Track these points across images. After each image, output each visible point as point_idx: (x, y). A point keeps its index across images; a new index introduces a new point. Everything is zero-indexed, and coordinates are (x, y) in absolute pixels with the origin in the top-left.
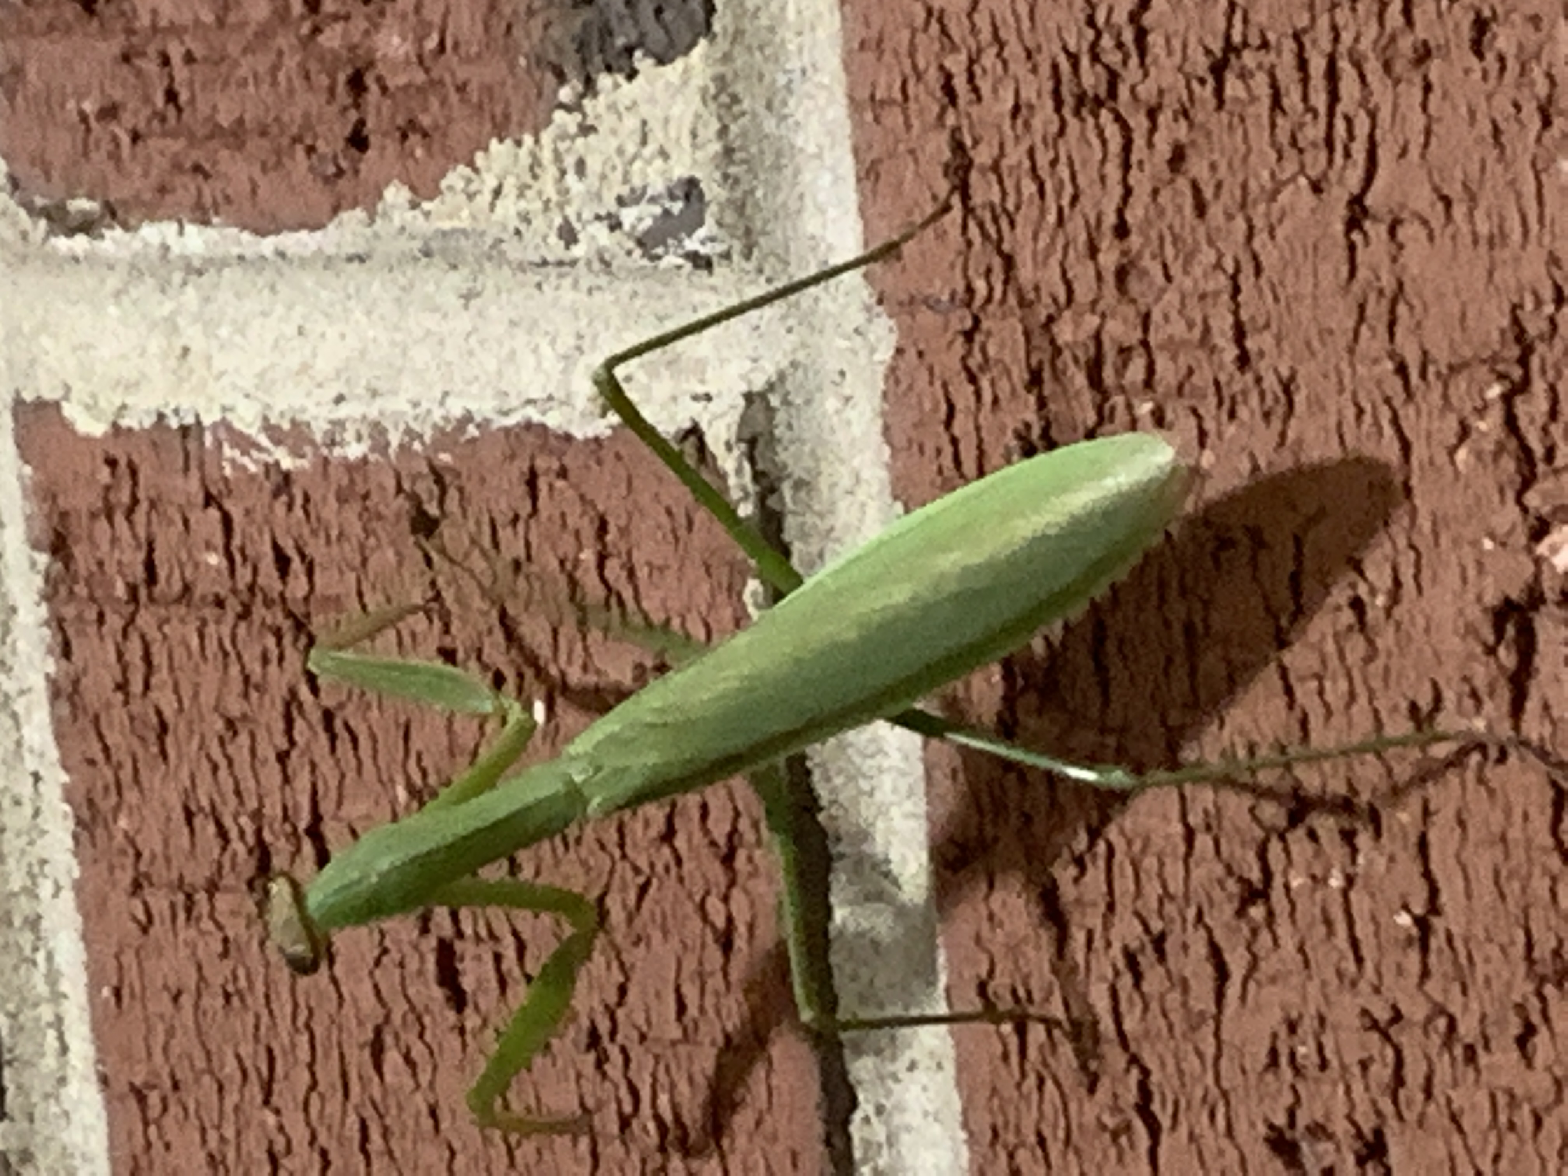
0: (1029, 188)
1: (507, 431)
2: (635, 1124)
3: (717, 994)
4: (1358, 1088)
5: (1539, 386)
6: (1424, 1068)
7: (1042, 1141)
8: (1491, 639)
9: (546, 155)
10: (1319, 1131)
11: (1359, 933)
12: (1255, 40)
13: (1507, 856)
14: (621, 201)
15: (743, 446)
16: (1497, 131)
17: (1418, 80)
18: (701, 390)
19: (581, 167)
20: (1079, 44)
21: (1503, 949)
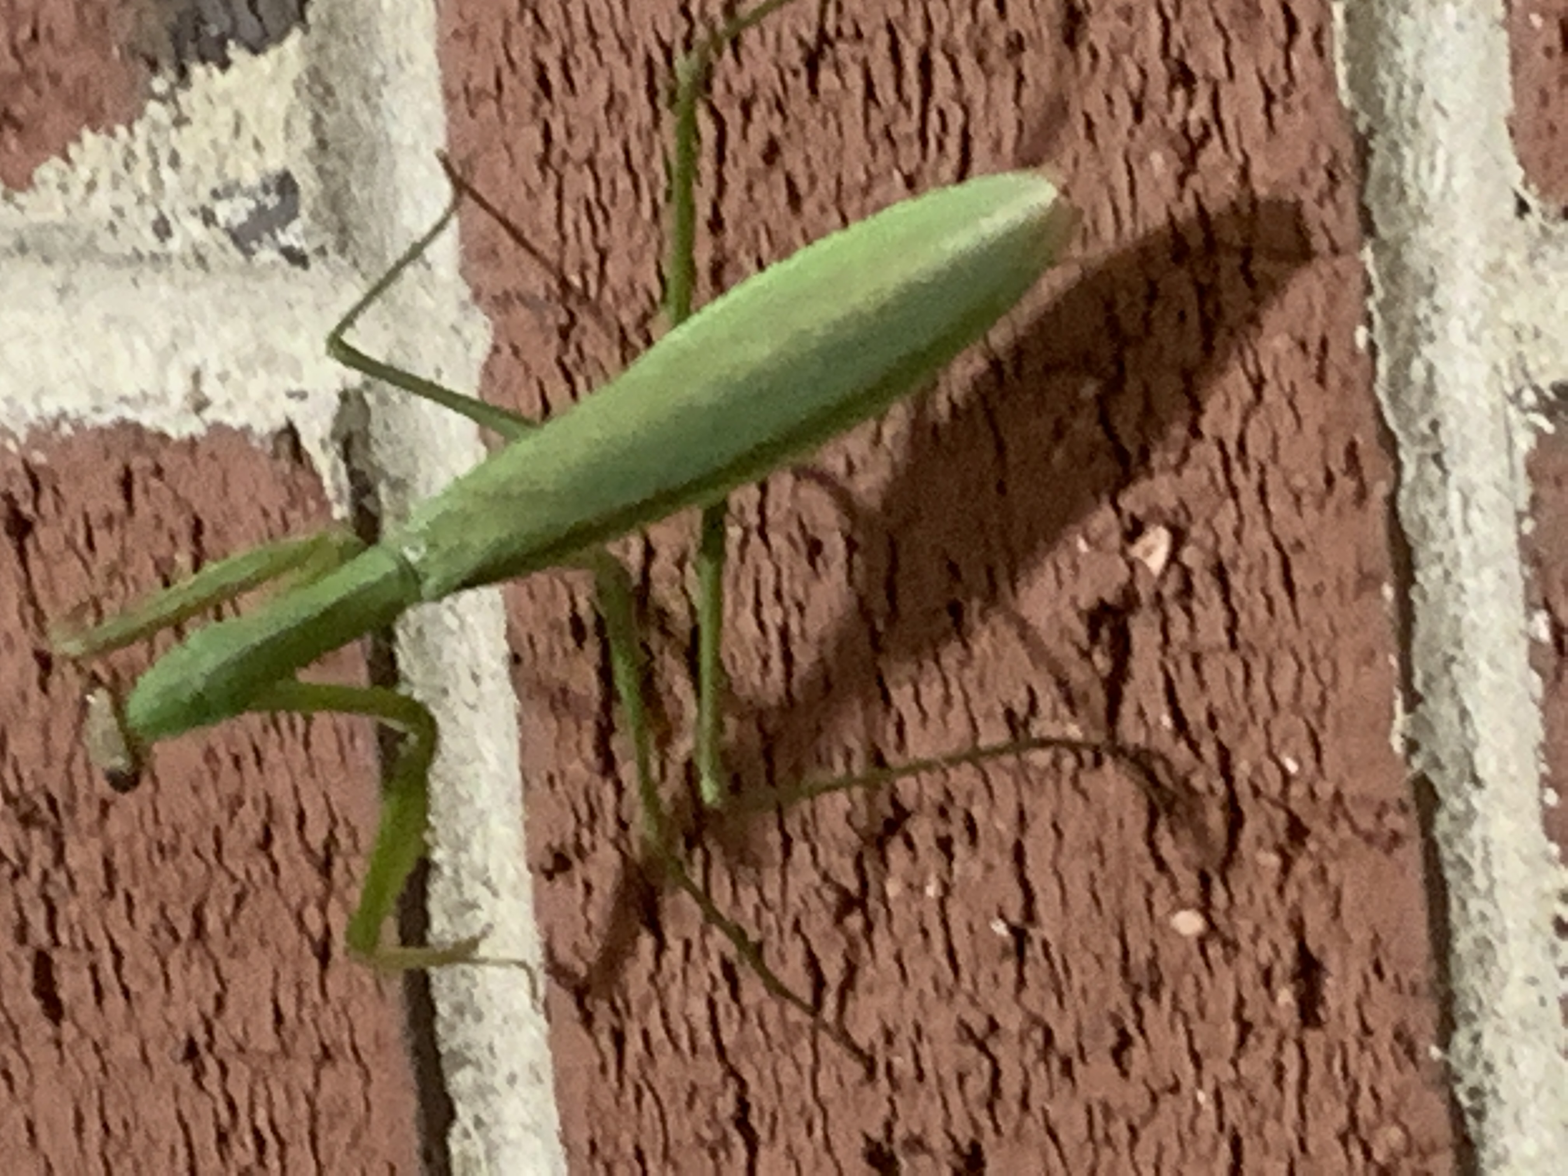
0: (624, 183)
1: (101, 431)
2: (233, 1139)
3: (315, 1006)
4: (955, 1100)
5: (1132, 385)
6: (1020, 1077)
7: (640, 1156)
8: (1085, 643)
9: (140, 148)
10: (916, 1144)
11: (956, 943)
12: (848, 29)
13: (1102, 863)
14: (215, 194)
15: (338, 446)
16: (1090, 125)
17: (1011, 71)
18: (295, 387)
19: (175, 161)
20: (672, 35)
21: (1098, 959)
